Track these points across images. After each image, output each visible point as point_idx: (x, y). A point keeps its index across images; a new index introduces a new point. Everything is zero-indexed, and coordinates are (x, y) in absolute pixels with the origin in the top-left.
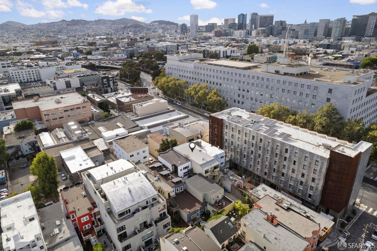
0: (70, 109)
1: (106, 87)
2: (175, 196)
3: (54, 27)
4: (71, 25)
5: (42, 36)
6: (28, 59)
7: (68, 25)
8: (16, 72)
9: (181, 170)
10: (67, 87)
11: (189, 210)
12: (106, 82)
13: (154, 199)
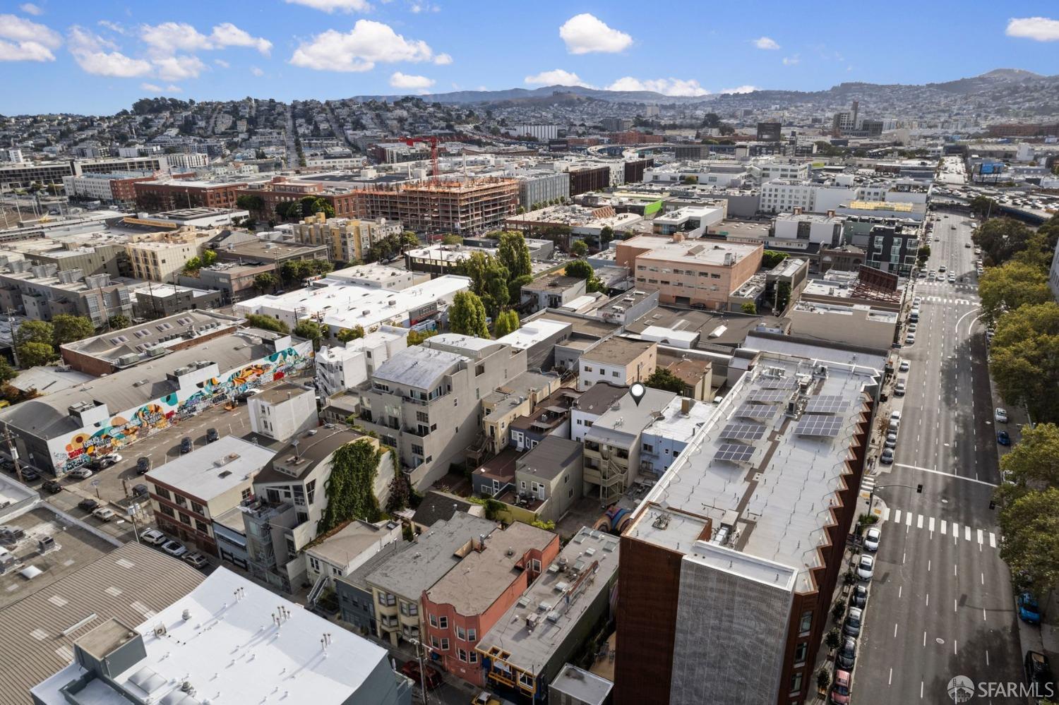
0: (686, 272)
1: (876, 258)
2: (521, 451)
8: (774, 187)
9: (579, 422)
10: (799, 236)
11: (483, 470)
12: (881, 246)
13: (423, 397)
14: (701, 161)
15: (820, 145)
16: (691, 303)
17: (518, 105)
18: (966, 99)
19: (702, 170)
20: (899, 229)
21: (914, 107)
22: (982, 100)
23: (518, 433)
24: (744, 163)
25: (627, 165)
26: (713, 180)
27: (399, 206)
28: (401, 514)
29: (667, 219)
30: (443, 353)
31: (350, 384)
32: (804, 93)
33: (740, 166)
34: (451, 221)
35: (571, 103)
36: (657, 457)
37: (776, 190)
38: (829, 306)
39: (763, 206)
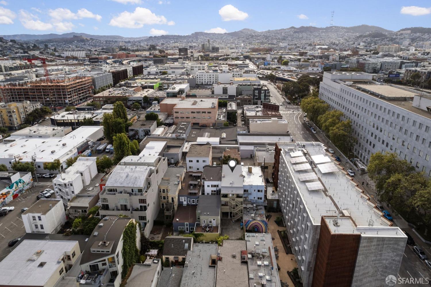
0: (196, 112)
1: (256, 99)
2: (186, 205)
3: (281, 34)
4: (298, 33)
5: (266, 43)
6: (227, 64)
7: (295, 32)
8: (201, 74)
9: (208, 186)
10: (223, 93)
11: (178, 220)
12: (257, 94)
13: (140, 191)
14: (166, 65)
15: (201, 56)
16: (200, 125)
17: (56, 42)
18: (238, 38)
19: (168, 69)
20: (262, 88)
21: (223, 42)
22: (243, 39)
23: (183, 198)
24: (183, 65)
25: (133, 68)
26: (173, 72)
27: (30, 94)
28: (150, 253)
29: (170, 90)
30: (138, 167)
31: (77, 192)
32: (181, 36)
33: (182, 66)
34: (63, 99)
35: (82, 41)
36: (251, 194)
37: (202, 75)
38: (261, 120)
39: (198, 82)
